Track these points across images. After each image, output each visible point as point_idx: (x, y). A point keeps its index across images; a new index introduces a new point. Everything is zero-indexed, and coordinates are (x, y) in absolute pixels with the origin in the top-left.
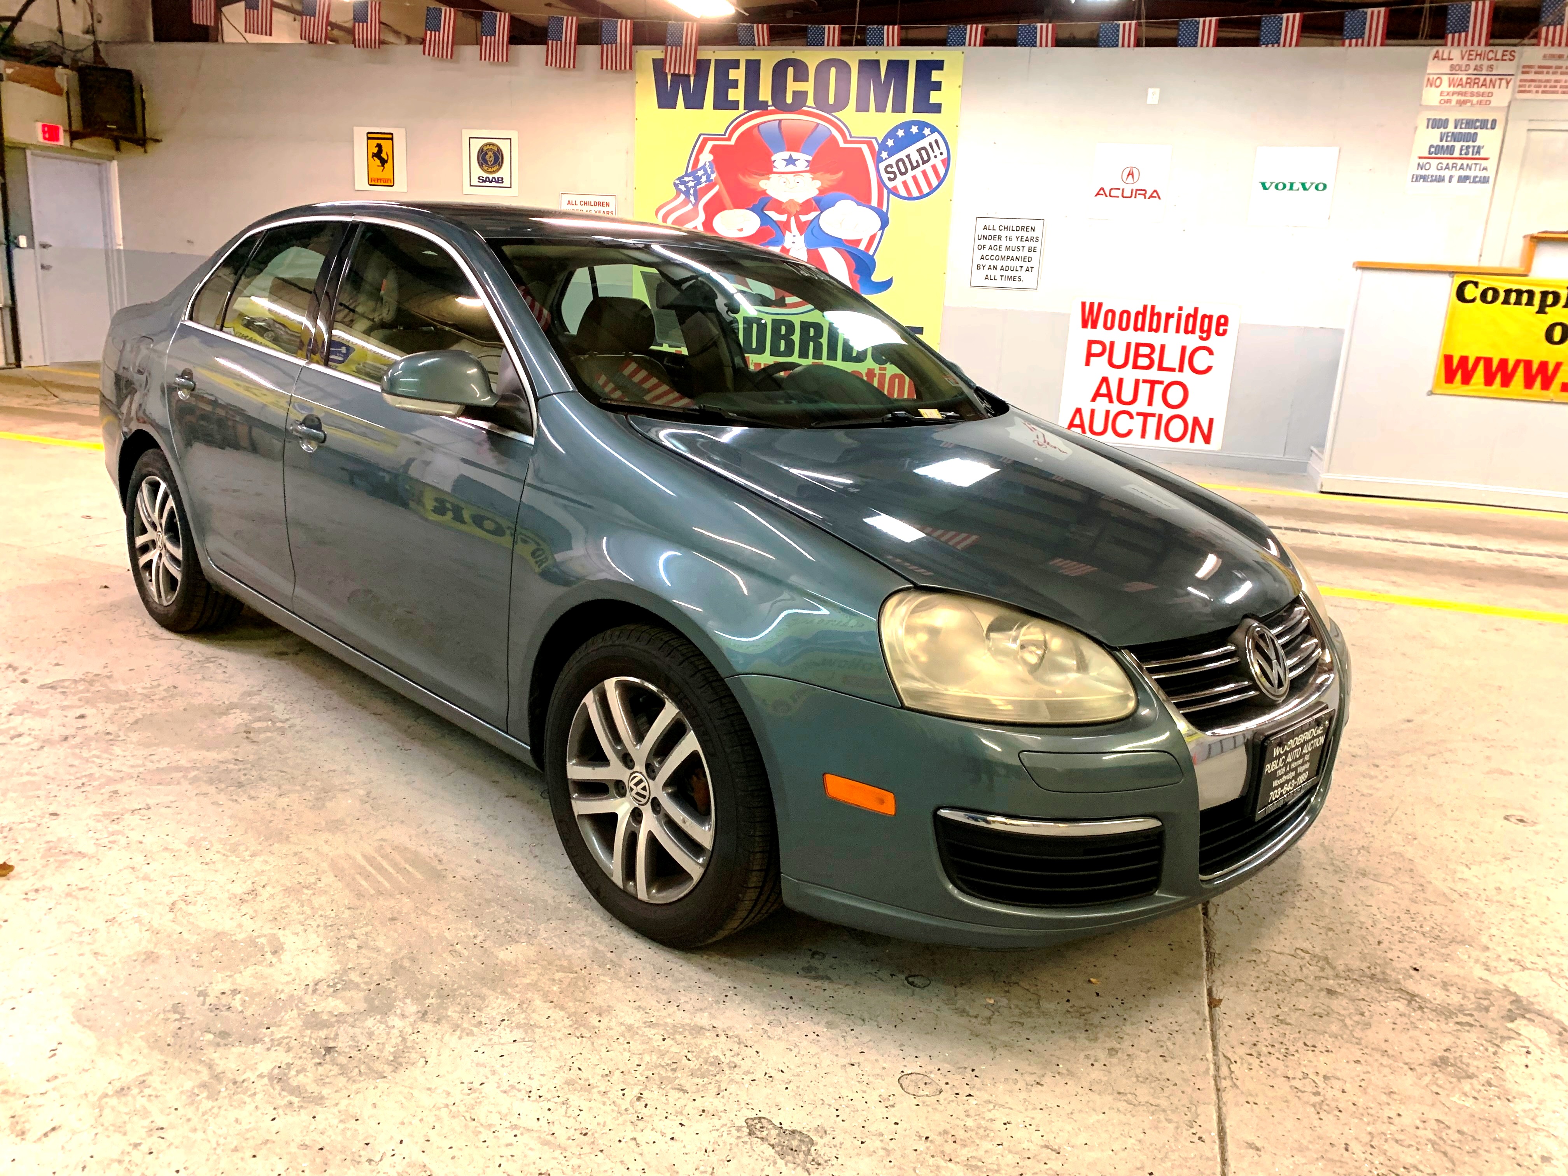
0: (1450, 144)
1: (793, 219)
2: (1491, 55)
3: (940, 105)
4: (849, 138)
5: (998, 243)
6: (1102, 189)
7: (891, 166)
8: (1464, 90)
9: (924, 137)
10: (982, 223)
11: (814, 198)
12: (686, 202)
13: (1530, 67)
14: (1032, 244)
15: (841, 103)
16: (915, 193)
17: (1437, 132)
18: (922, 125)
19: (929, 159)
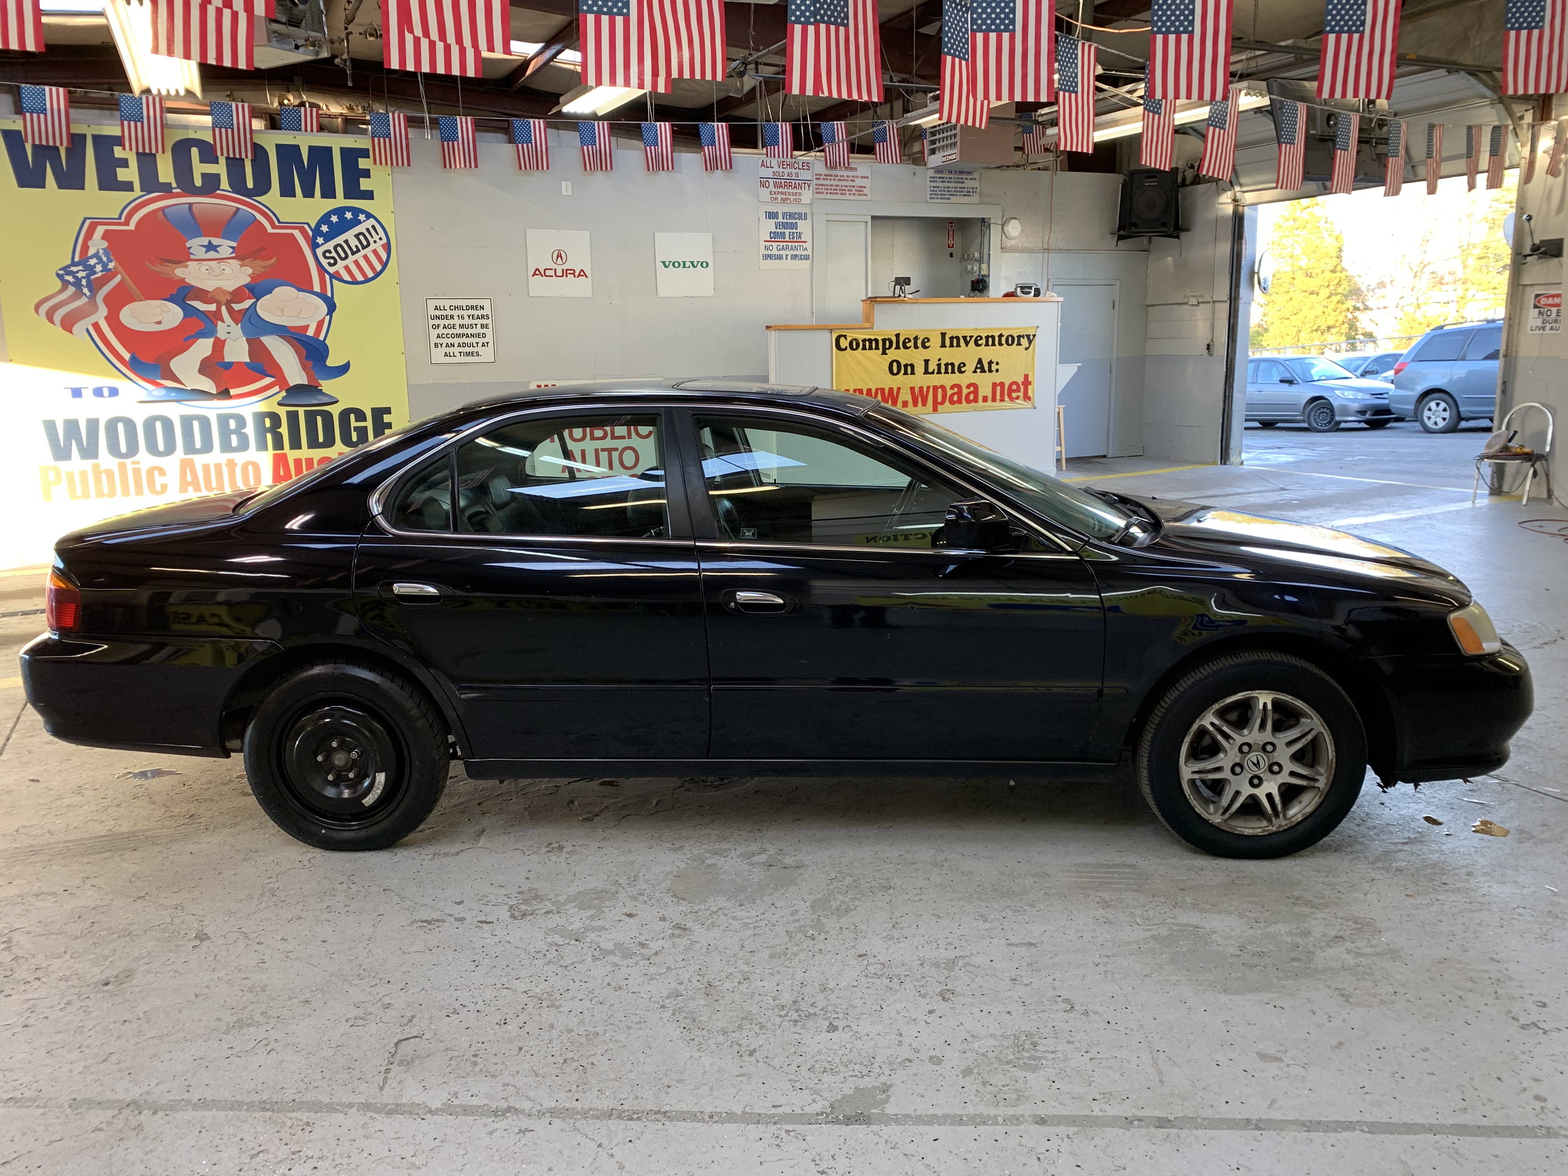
0: (783, 231)
1: (224, 308)
2: (796, 166)
3: (372, 191)
4: (277, 223)
5: (451, 322)
6: (537, 269)
7: (330, 252)
8: (784, 190)
9: (360, 222)
10: (432, 304)
11: (244, 286)
12: (79, 294)
13: (820, 175)
14: (484, 322)
15: (263, 187)
16: (360, 278)
17: (773, 221)
18: (356, 211)
19: (369, 244)
